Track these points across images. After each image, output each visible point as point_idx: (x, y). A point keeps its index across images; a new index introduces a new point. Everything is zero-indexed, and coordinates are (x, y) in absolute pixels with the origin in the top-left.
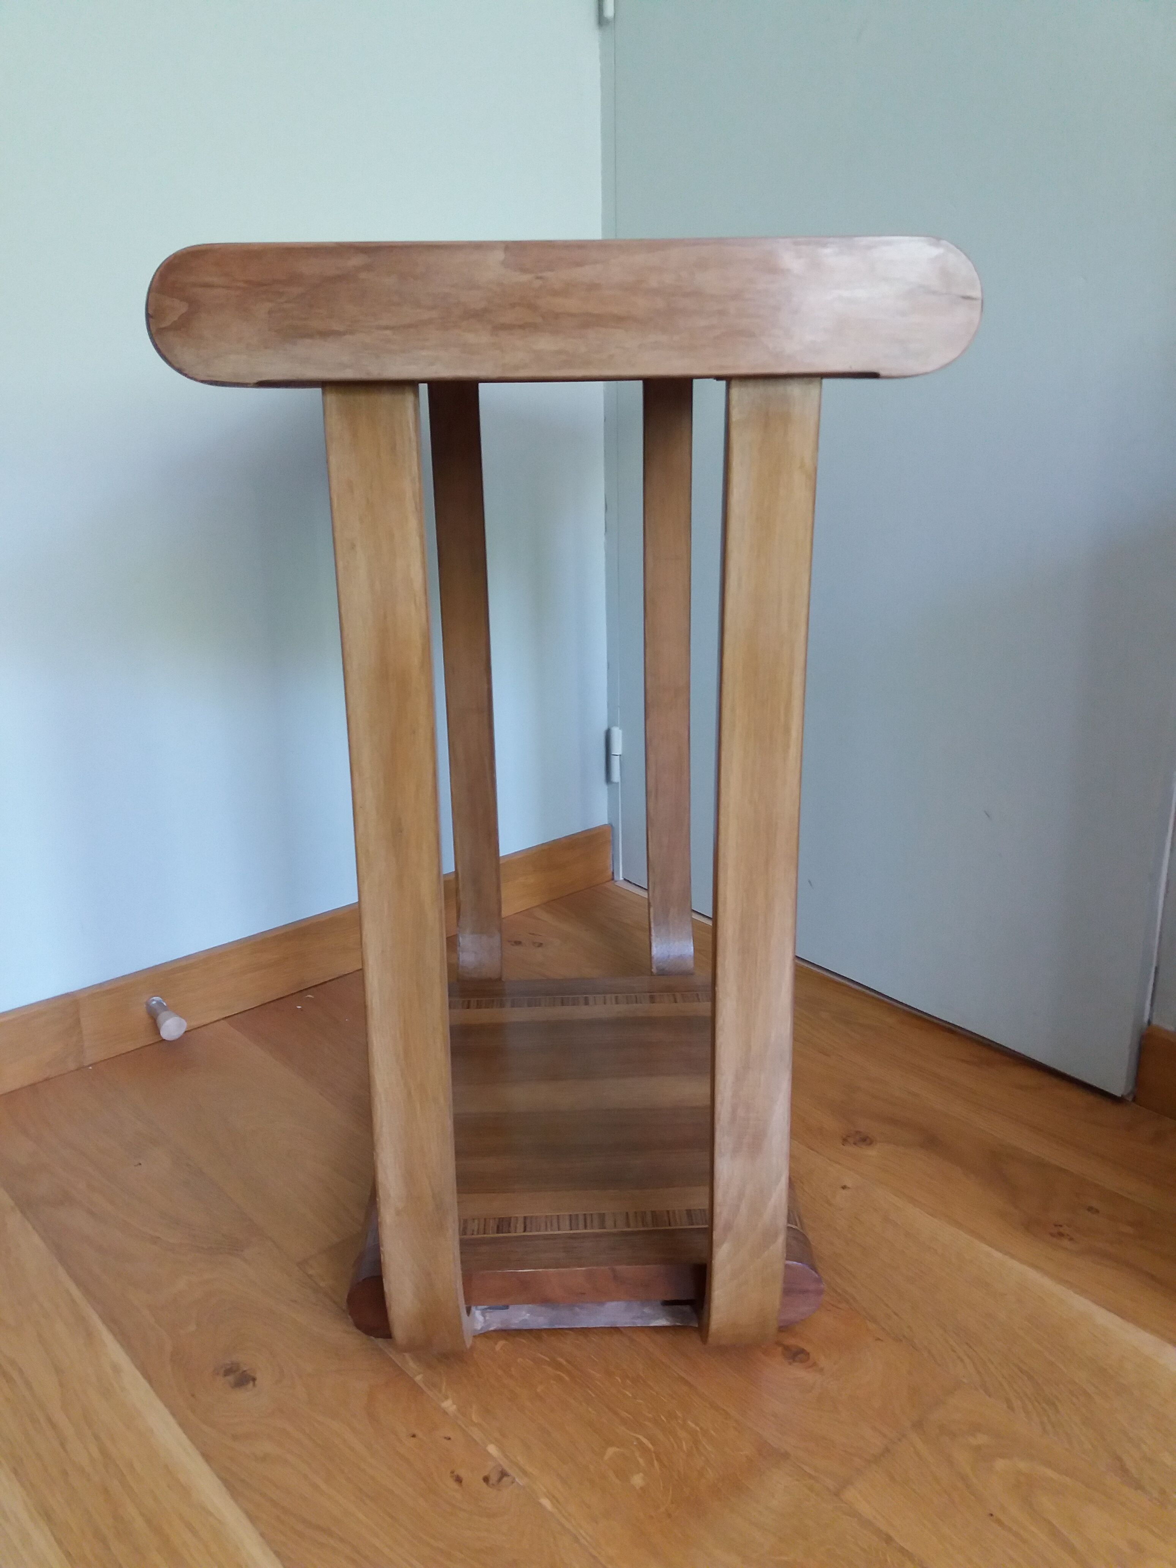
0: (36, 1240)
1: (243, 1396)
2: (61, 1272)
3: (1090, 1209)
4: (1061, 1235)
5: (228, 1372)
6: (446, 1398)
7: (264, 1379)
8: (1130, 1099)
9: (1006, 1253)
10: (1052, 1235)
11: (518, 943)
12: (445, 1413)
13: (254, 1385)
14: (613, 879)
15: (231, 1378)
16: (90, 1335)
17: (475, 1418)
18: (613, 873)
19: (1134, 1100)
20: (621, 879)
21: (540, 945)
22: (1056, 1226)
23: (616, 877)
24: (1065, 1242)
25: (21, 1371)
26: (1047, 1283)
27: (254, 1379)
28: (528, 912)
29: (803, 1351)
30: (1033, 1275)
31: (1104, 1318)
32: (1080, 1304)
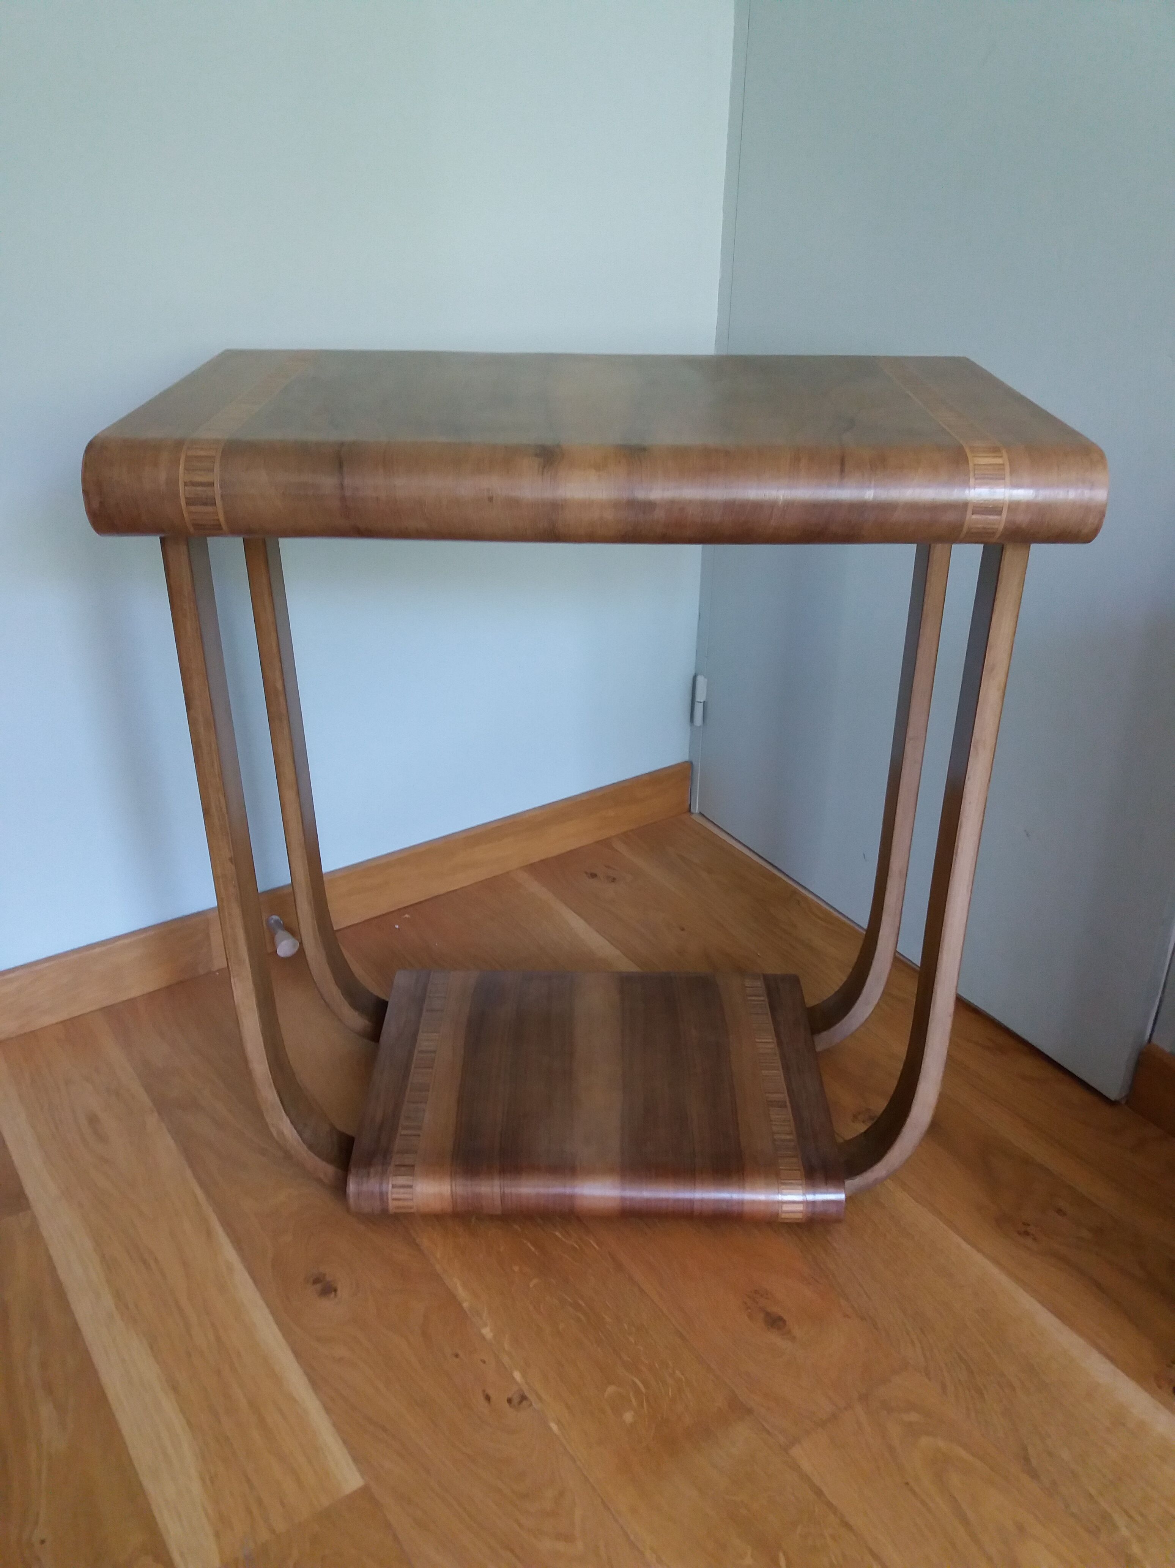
0: (171, 1142)
1: (326, 1304)
2: (188, 1173)
3: (1060, 1211)
4: (1027, 1233)
5: (316, 1281)
6: (486, 1325)
7: (344, 1292)
8: (1123, 1102)
9: (974, 1246)
10: (1019, 1233)
11: (594, 876)
12: (483, 1338)
13: (336, 1295)
14: (690, 811)
15: (319, 1287)
16: (209, 1233)
17: (507, 1346)
18: (690, 805)
19: (1127, 1103)
20: (697, 811)
21: (614, 880)
22: (1024, 1224)
23: (692, 810)
24: (1029, 1242)
25: (156, 1261)
26: (1004, 1280)
27: (335, 1290)
28: (606, 843)
29: (781, 1319)
30: (993, 1270)
31: (1046, 1319)
32: (1027, 1302)
